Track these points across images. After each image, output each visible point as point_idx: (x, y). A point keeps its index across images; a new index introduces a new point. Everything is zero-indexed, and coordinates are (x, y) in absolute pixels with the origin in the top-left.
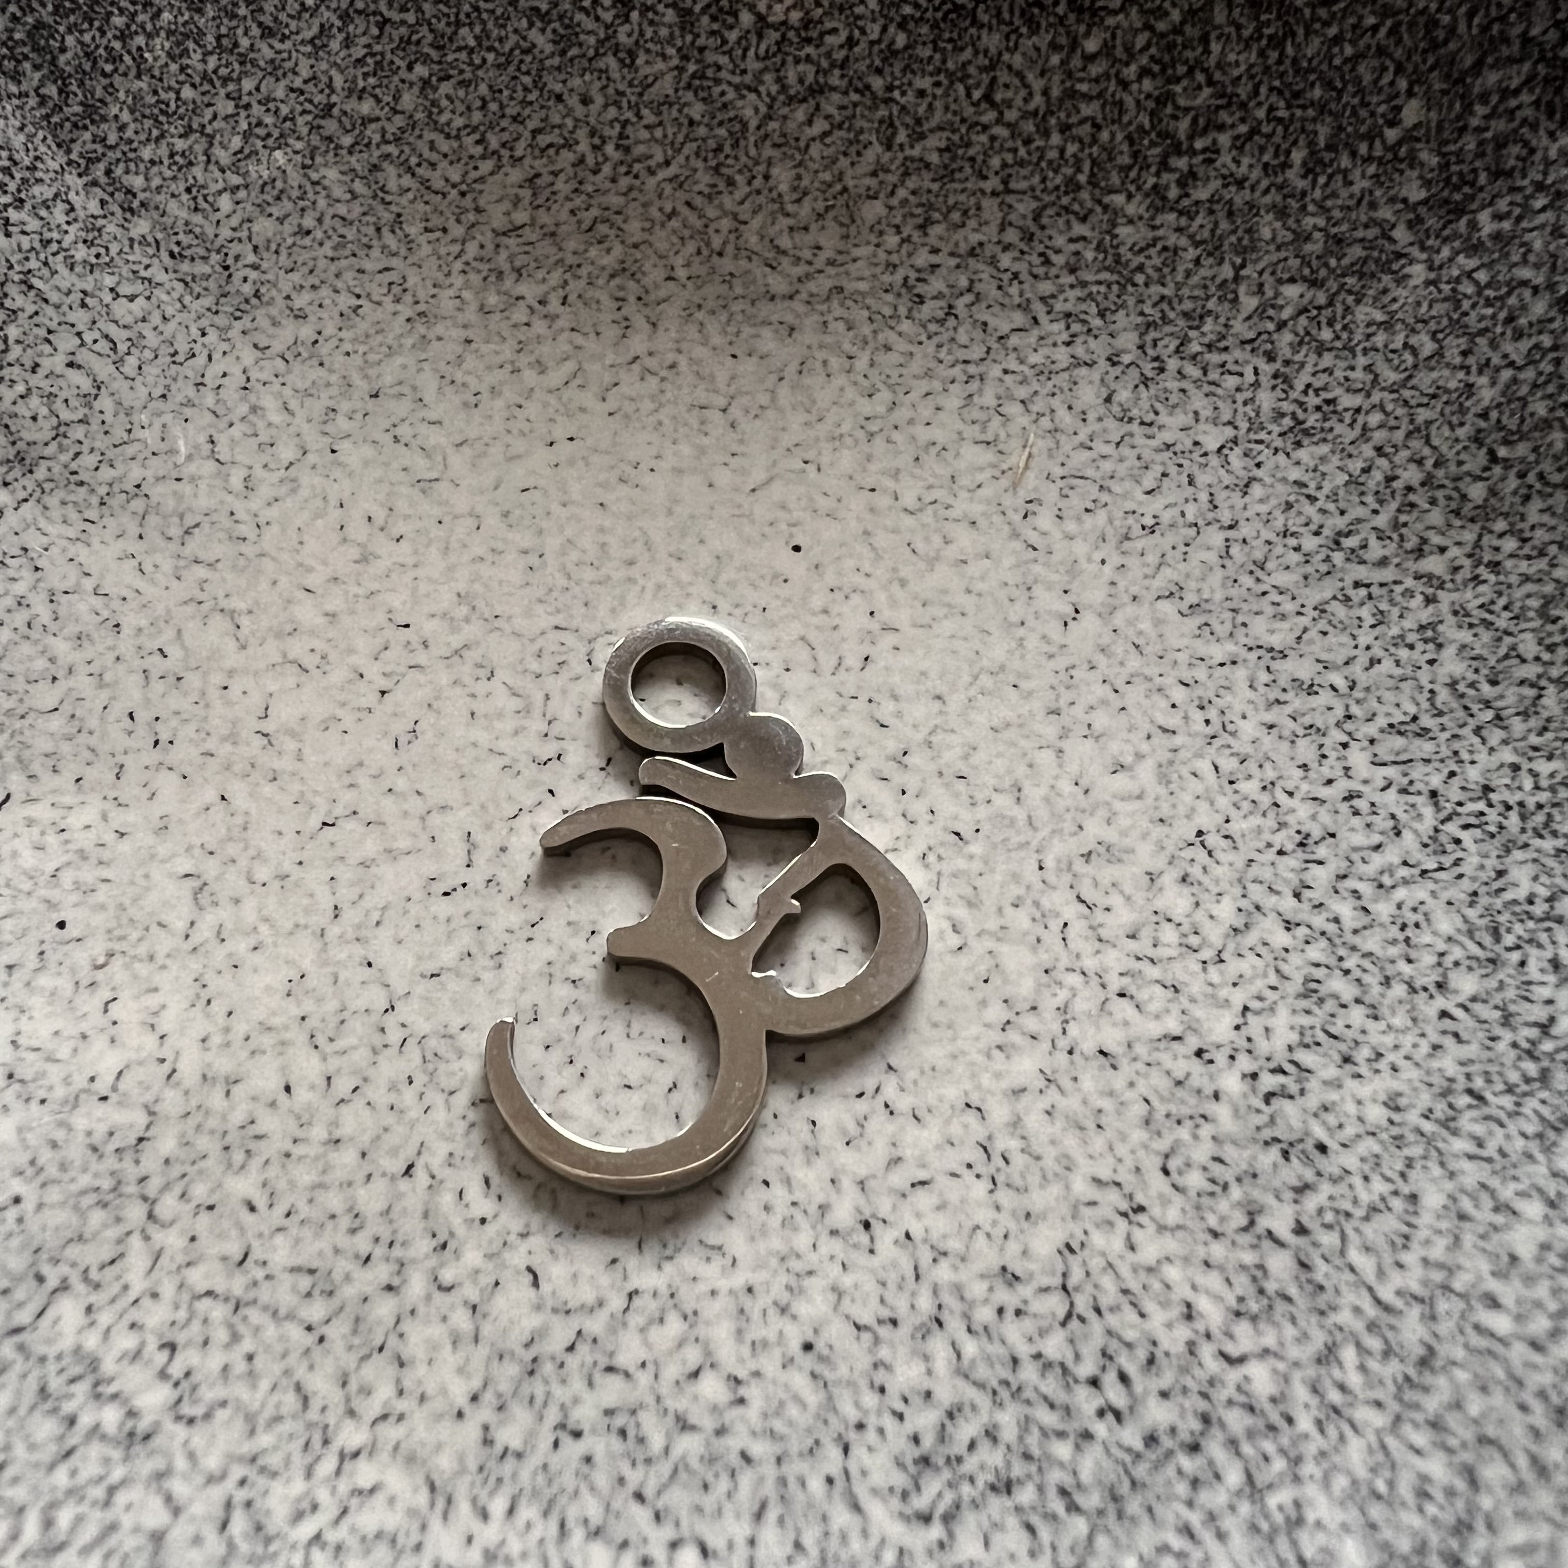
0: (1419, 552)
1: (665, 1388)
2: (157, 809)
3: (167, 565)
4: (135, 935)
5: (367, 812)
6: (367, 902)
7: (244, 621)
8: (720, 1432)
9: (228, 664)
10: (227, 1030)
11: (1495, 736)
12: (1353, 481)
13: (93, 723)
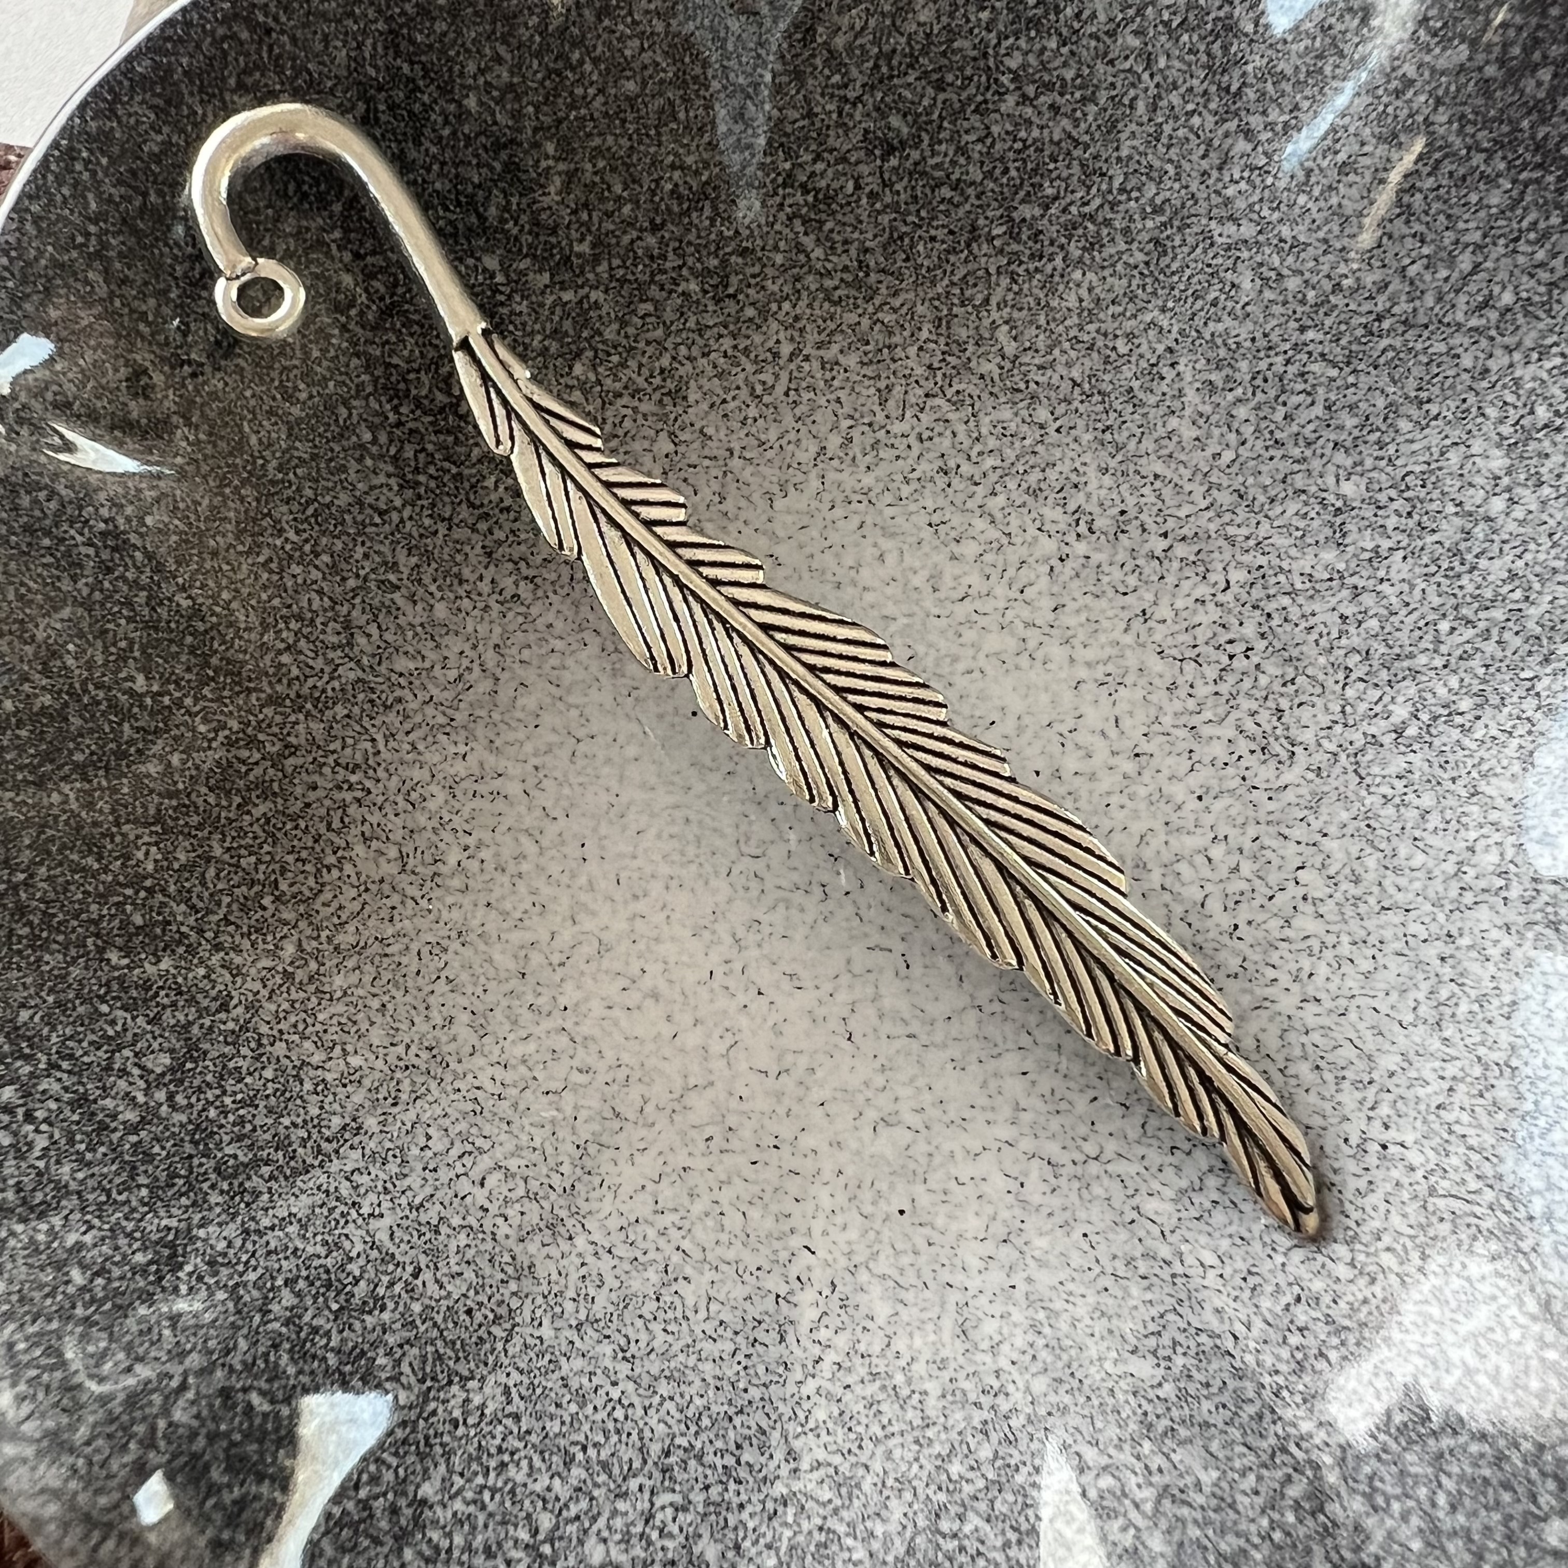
0: (776, 355)
1: (1215, 877)
2: (824, 1148)
3: (643, 1132)
4: (912, 1165)
5: (846, 1013)
6: (906, 1016)
7: (692, 1082)
8: (1241, 851)
9: (723, 1096)
10: (983, 1109)
11: (898, 352)
12: (719, 376)
13: (756, 1189)
